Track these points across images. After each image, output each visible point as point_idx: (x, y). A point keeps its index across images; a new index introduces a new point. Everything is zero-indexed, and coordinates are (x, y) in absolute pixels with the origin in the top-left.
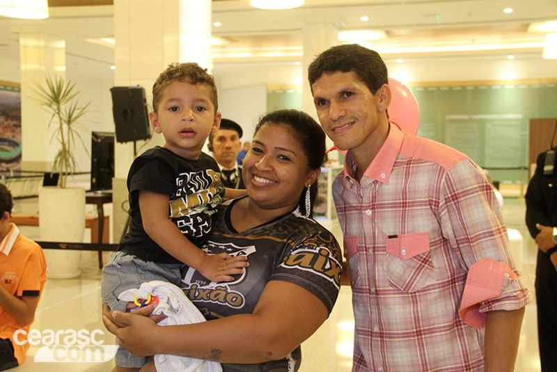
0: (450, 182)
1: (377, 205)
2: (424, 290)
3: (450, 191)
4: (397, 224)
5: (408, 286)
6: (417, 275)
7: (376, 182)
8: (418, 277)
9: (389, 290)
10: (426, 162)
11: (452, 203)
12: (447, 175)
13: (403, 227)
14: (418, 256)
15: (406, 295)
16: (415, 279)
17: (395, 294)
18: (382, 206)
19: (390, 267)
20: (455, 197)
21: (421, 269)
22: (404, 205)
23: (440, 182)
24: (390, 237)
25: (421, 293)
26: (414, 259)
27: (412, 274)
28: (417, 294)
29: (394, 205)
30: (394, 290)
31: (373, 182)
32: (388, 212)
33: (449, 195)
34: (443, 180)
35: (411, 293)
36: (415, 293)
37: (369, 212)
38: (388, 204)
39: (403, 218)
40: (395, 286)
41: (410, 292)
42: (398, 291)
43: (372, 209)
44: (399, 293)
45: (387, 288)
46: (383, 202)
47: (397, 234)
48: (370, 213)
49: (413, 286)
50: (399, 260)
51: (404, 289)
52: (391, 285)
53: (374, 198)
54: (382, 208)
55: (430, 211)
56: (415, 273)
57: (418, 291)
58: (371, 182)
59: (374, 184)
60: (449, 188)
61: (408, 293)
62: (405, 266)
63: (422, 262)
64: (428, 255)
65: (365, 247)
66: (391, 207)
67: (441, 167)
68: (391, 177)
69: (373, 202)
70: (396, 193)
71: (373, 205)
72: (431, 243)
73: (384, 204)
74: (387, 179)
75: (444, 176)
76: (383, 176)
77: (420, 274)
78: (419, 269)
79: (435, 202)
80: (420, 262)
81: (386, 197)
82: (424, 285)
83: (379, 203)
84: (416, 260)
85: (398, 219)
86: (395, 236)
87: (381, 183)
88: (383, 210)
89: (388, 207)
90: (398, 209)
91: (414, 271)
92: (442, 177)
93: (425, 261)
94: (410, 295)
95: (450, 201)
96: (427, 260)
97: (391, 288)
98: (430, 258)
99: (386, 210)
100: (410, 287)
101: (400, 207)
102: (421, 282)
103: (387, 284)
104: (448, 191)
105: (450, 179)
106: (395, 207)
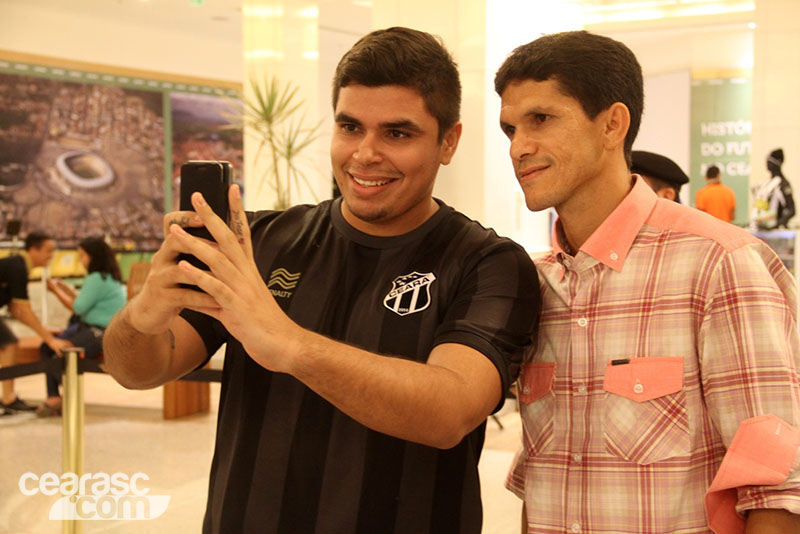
0: (730, 271)
1: (599, 308)
2: (665, 464)
3: (726, 286)
4: (632, 341)
5: (639, 452)
6: (657, 436)
7: (600, 267)
8: (658, 440)
9: (605, 459)
10: (692, 235)
11: (727, 308)
12: (726, 258)
13: (642, 345)
14: (664, 397)
15: (632, 469)
16: (652, 442)
17: (613, 466)
18: (608, 311)
19: (610, 415)
20: (733, 299)
21: (666, 426)
22: (647, 307)
23: (713, 268)
24: (615, 363)
25: (660, 469)
26: (656, 404)
27: (649, 431)
28: (651, 469)
29: (630, 308)
30: (611, 459)
31: (596, 266)
32: (616, 321)
33: (724, 294)
34: (719, 266)
35: (642, 466)
36: (648, 466)
37: (583, 322)
38: (619, 306)
39: (643, 329)
40: (616, 452)
41: (639, 462)
42: (621, 462)
43: (590, 316)
44: (619, 466)
45: (602, 455)
46: (610, 304)
47: (630, 357)
48: (586, 323)
49: (646, 454)
50: (627, 402)
51: (630, 459)
52: (610, 449)
53: (595, 296)
54: (607, 314)
55: (687, 319)
56: (653, 431)
57: (655, 465)
58: (592, 266)
59: (598, 271)
60: (725, 281)
61: (636, 466)
62: (639, 415)
63: (670, 412)
64: (680, 399)
65: (570, 383)
66: (624, 312)
67: (718, 244)
68: (628, 260)
69: (591, 303)
70: (635, 288)
71: (591, 309)
72: (687, 379)
73: (612, 307)
74: (621, 262)
75: (721, 258)
76: (614, 256)
77: (663, 435)
78: (662, 425)
79: (698, 301)
80: (665, 412)
81: (618, 295)
82: (665, 454)
83: (603, 304)
84: (659, 407)
85: (633, 333)
86: (625, 362)
87: (611, 269)
88: (609, 317)
89: (619, 312)
90: (635, 315)
91: (653, 426)
92: (716, 260)
93: (675, 411)
94: (639, 469)
95: (723, 305)
96: (678, 411)
97: (608, 455)
98: (683, 406)
99: (615, 316)
100: (642, 454)
101: (638, 311)
102: (662, 450)
103: (603, 446)
104: (723, 285)
105: (729, 267)
106: (631, 311)
